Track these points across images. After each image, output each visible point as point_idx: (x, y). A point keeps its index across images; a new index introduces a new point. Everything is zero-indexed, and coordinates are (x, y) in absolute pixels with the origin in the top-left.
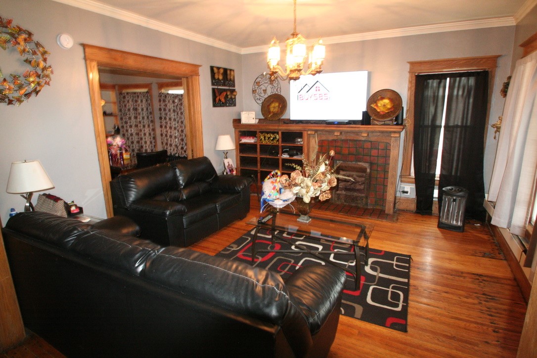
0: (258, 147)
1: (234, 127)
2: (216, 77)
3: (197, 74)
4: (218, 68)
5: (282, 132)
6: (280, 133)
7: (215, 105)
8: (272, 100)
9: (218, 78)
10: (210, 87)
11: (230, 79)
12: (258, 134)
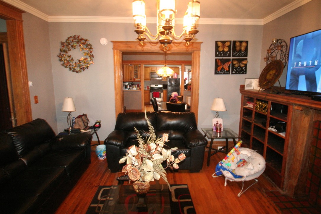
0: (254, 113)
1: (241, 93)
2: (220, 49)
3: (199, 50)
4: (224, 42)
5: (272, 103)
6: (270, 102)
7: (216, 73)
8: (272, 67)
9: (223, 51)
10: (214, 58)
11: (240, 50)
12: (255, 101)
